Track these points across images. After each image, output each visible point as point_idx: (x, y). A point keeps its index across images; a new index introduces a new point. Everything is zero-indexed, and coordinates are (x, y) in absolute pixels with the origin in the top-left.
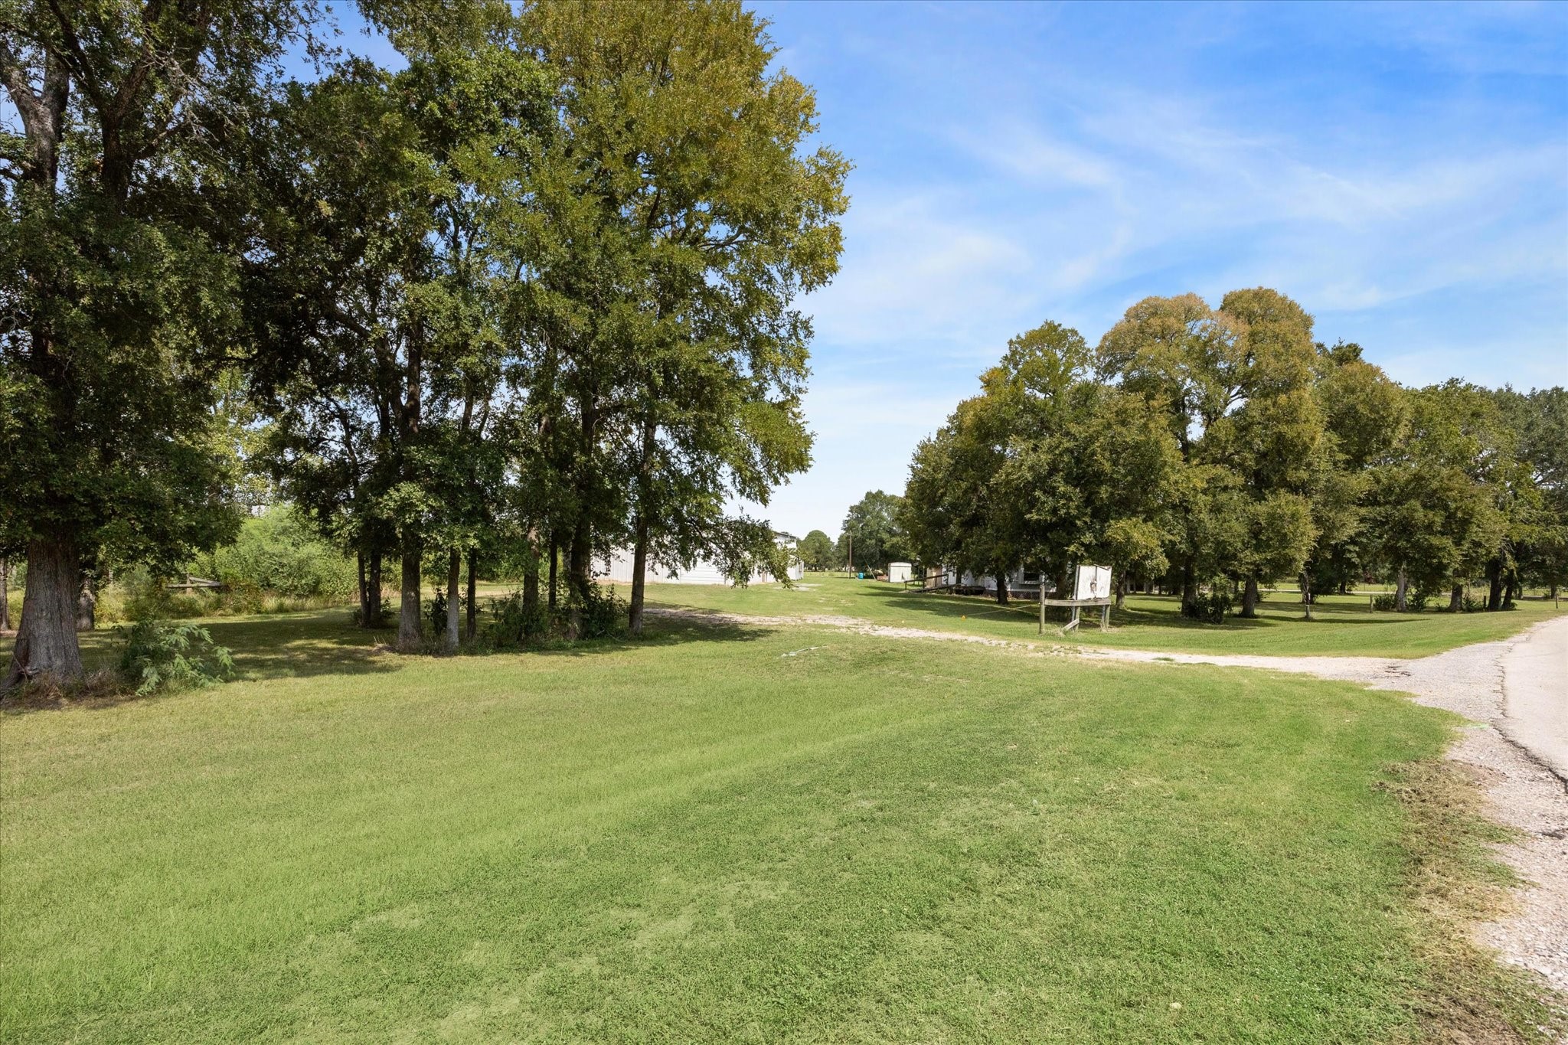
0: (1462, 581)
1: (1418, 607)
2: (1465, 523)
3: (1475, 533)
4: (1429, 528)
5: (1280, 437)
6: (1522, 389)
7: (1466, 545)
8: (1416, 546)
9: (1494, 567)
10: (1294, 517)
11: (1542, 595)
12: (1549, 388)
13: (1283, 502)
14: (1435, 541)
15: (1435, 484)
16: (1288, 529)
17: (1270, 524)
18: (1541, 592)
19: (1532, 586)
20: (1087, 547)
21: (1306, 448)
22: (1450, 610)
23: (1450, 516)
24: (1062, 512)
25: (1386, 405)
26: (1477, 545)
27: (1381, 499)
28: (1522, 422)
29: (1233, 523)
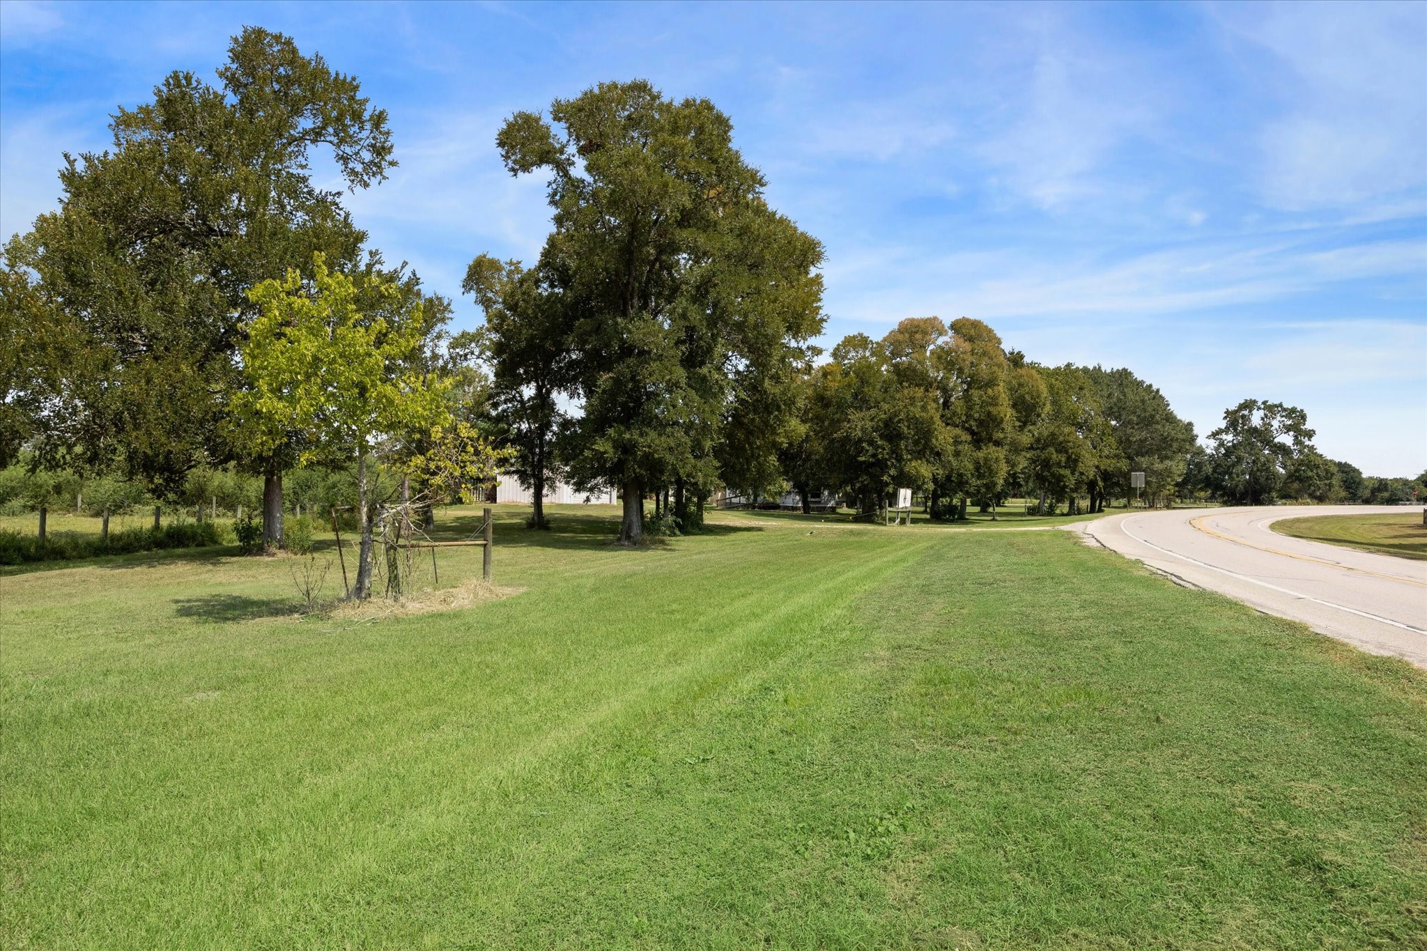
0: (1075, 495)
1: (1051, 513)
2: (1076, 461)
3: (1081, 467)
4: (1059, 464)
5: (989, 413)
6: (1107, 368)
7: (1077, 474)
8: (1053, 475)
9: (1092, 485)
10: (997, 460)
11: (1122, 505)
12: (1120, 369)
13: (991, 451)
14: (1062, 472)
15: (1061, 439)
16: (994, 466)
17: (985, 464)
18: (1123, 501)
19: (1117, 499)
20: (893, 478)
21: (1002, 420)
22: (1068, 515)
23: (1069, 458)
24: (880, 456)
25: (1038, 397)
26: (1082, 474)
27: (1035, 446)
28: (1105, 393)
29: (966, 463)
